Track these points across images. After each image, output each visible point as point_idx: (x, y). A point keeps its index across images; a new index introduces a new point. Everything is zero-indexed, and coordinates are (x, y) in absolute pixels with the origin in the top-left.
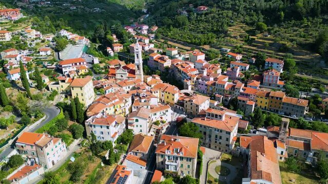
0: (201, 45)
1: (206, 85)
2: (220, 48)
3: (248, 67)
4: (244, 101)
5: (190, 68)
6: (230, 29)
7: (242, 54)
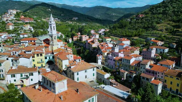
0: (132, 37)
1: (114, 60)
2: (146, 38)
3: (167, 50)
4: (147, 79)
5: (107, 47)
6: (158, 25)
7: (164, 41)
